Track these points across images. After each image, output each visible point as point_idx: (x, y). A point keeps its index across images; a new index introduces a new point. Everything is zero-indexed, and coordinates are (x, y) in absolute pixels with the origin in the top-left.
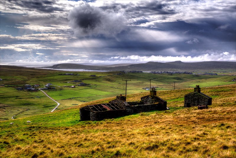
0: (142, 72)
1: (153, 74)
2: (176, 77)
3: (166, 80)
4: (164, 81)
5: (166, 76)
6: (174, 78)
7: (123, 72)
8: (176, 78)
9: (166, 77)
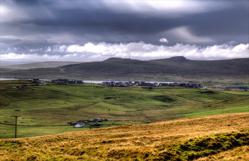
0: (80, 82)
1: (106, 88)
2: (160, 94)
3: (135, 102)
4: (129, 104)
5: (137, 92)
6: (156, 98)
7: (34, 82)
8: (161, 96)
9: (136, 94)
